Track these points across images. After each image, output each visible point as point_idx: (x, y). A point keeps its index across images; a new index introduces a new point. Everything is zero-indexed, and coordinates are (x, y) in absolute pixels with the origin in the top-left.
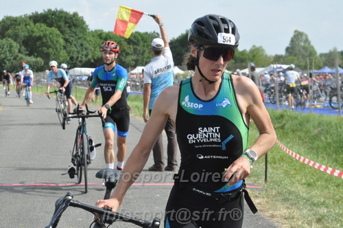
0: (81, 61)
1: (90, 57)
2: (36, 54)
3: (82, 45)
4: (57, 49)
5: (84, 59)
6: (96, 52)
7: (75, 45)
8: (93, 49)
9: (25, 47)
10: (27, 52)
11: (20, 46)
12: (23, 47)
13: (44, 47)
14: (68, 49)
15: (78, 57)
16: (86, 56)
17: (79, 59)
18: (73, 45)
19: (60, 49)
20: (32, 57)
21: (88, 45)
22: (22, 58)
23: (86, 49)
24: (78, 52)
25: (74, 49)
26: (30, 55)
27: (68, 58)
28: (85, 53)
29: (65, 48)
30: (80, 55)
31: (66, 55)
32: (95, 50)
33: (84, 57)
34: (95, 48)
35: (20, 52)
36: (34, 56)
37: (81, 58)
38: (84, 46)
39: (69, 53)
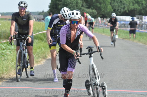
0: (120, 12)
1: (126, 9)
2: (92, 7)
3: (121, 2)
4: (106, 4)
5: (122, 10)
6: (130, 6)
7: (117, 2)
8: (128, 4)
9: (86, 3)
10: (87, 6)
11: (83, 2)
12: (84, 3)
13: (98, 3)
14: (113, 5)
15: (118, 10)
16: (124, 8)
17: (119, 11)
18: (115, 2)
19: (108, 4)
20: (91, 9)
21: (125, 2)
22: (84, 10)
23: (124, 4)
24: (119, 6)
25: (116, 4)
26: (89, 8)
27: (112, 10)
28: (123, 6)
29: (111, 3)
30: (120, 8)
31: (111, 8)
32: (129, 5)
33: (122, 9)
34: (129, 3)
35: (82, 6)
36: (92, 9)
37: (120, 10)
38: (123, 2)
39: (113, 7)
